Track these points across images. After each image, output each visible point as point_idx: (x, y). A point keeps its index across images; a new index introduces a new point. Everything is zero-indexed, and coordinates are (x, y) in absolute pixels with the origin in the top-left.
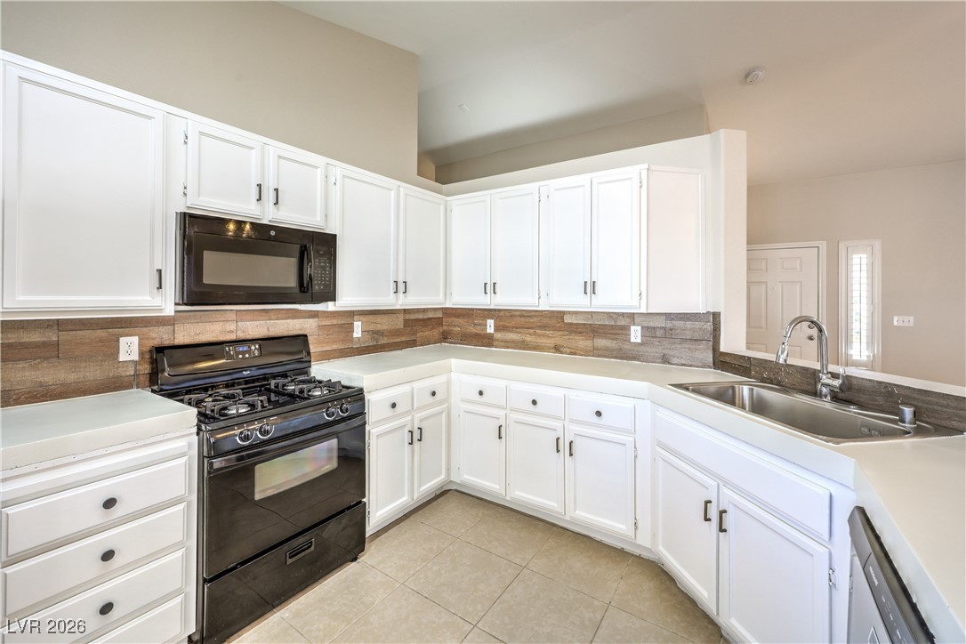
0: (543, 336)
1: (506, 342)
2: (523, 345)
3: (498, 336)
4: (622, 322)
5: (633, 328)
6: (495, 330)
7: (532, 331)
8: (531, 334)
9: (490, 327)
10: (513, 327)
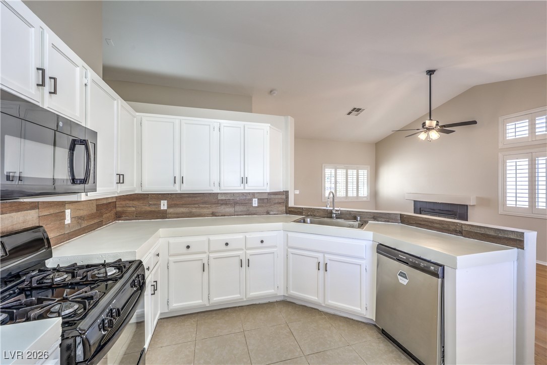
0: (205, 208)
1: (177, 214)
2: (191, 215)
3: (171, 210)
4: (249, 197)
5: (254, 199)
6: (168, 207)
7: (197, 205)
8: (196, 208)
9: (164, 205)
10: (182, 205)
